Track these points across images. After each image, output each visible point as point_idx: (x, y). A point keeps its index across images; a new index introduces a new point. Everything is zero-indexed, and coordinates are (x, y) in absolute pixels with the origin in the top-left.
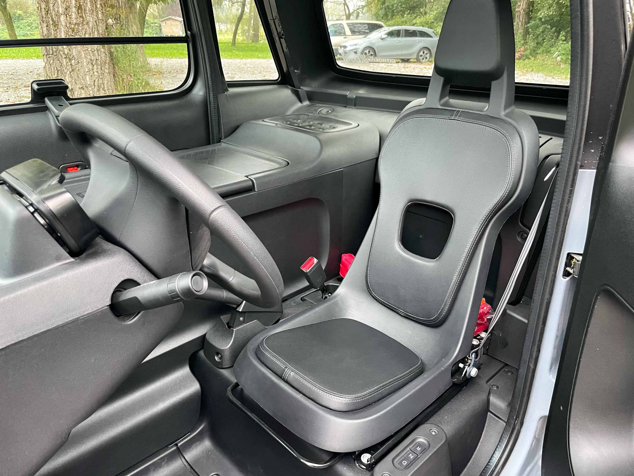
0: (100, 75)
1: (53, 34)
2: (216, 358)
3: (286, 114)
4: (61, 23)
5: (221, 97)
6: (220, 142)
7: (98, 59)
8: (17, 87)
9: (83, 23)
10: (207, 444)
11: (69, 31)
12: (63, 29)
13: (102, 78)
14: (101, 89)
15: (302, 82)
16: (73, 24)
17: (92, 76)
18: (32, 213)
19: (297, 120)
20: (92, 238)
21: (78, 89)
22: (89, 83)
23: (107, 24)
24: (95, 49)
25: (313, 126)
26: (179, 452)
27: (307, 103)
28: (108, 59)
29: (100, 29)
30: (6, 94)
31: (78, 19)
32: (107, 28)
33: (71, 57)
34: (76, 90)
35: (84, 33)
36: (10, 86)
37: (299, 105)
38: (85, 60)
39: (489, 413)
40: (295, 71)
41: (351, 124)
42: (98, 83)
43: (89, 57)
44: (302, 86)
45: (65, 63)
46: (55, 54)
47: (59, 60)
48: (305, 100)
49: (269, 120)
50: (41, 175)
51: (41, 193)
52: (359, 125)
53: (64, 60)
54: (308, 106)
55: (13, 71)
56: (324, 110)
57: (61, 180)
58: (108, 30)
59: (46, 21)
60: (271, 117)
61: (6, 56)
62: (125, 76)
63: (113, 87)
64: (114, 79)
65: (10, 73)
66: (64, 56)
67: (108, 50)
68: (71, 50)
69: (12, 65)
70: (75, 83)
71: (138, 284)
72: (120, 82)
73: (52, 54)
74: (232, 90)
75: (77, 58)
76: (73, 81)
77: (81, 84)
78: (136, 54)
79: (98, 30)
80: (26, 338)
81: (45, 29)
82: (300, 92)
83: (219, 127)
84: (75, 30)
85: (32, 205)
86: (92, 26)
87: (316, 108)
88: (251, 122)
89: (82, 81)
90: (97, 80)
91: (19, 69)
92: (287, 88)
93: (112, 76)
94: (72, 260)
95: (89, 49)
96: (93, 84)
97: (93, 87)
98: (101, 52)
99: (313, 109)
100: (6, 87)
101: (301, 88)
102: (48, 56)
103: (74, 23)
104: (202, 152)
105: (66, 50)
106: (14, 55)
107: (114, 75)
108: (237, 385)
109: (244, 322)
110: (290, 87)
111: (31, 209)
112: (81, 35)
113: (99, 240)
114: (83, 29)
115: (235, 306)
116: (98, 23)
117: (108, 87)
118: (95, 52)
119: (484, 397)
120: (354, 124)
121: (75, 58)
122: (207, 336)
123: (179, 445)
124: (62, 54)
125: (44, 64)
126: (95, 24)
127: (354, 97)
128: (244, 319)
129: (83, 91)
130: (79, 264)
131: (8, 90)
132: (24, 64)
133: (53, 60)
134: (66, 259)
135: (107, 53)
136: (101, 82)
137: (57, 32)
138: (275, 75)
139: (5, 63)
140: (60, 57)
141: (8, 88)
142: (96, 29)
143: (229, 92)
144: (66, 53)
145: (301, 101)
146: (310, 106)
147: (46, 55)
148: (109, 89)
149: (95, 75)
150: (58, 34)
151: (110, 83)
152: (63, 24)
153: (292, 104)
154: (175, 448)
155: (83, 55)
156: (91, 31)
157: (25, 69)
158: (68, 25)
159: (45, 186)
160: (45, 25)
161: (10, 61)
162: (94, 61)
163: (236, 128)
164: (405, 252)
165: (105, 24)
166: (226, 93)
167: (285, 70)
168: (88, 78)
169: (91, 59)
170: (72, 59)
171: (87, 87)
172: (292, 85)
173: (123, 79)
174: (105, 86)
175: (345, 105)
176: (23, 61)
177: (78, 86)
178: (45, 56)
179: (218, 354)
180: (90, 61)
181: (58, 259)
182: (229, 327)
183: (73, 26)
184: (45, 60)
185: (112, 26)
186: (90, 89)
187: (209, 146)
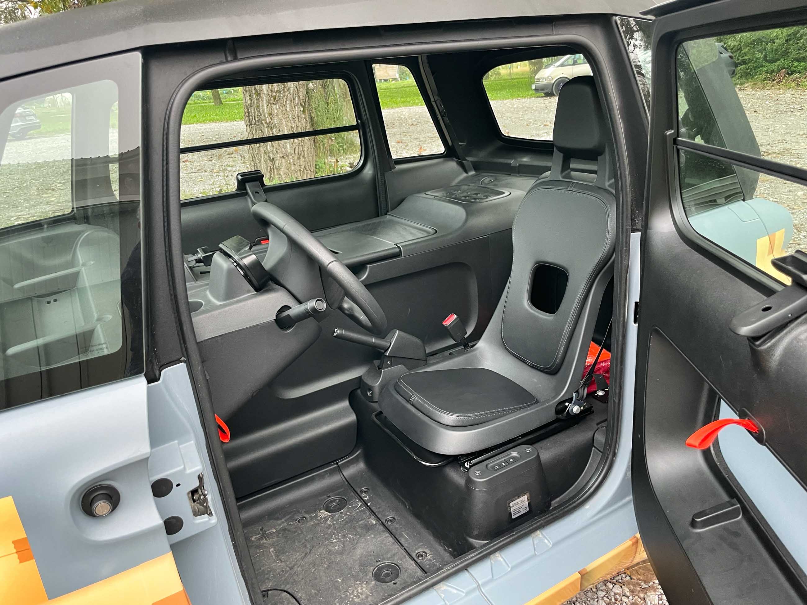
0: (300, 142)
1: (255, 103)
2: (368, 393)
3: (451, 185)
4: (263, 91)
5: (387, 174)
6: (386, 214)
7: (299, 126)
8: (221, 155)
9: (284, 90)
10: (361, 465)
11: (270, 100)
12: (265, 98)
13: (302, 146)
14: (301, 157)
15: (468, 152)
16: (274, 92)
17: (292, 144)
18: (236, 266)
19: (458, 191)
20: (267, 282)
21: (278, 158)
22: (289, 151)
23: (308, 89)
24: (296, 116)
25: (468, 197)
26: (339, 469)
27: (473, 173)
28: (308, 125)
29: (301, 94)
30: (210, 163)
31: (280, 87)
32: (307, 93)
33: (272, 126)
34: (277, 160)
35: (285, 100)
36: (213, 154)
37: (465, 175)
38: (286, 128)
39: (593, 448)
40: (460, 143)
41: (504, 193)
42: (298, 151)
43: (290, 124)
44: (468, 156)
45: (267, 133)
46: (257, 124)
47: (261, 130)
48: (470, 170)
49: (431, 193)
50: (240, 245)
51: (240, 255)
52: (510, 193)
53: (266, 129)
54: (473, 176)
55: (217, 136)
56: (486, 179)
57: (250, 248)
58: (309, 95)
59: (249, 90)
60: (433, 189)
61: (210, 120)
62: (326, 140)
63: (314, 153)
64: (315, 145)
65: (214, 139)
66: (266, 125)
67: (308, 115)
68: (273, 119)
69: (216, 130)
70: (277, 152)
71: (291, 308)
72: (320, 148)
73: (255, 124)
74: (399, 167)
75: (278, 126)
76: (274, 150)
77: (282, 153)
78: (341, 112)
79: (299, 96)
80: (231, 331)
81: (248, 98)
82: (464, 163)
83: (386, 201)
84: (277, 97)
85: (235, 262)
86: (293, 92)
87: (480, 178)
88: (414, 195)
89: (283, 150)
90: (297, 148)
91: (223, 133)
92: (453, 160)
93: (313, 142)
94: (256, 293)
95: (290, 117)
96: (293, 152)
97: (294, 155)
98: (301, 118)
99: (477, 179)
100: (210, 156)
101: (467, 158)
102: (251, 126)
103: (276, 91)
104: (368, 225)
105: (267, 119)
106: (218, 117)
107: (314, 141)
108: (381, 413)
109: (391, 365)
110: (455, 159)
111: (235, 264)
112: (282, 102)
113: (270, 282)
114: (284, 96)
115: (383, 351)
116: (298, 89)
117: (308, 154)
118: (296, 119)
119: (590, 434)
120: (507, 193)
121: (276, 127)
122: (362, 377)
123: (339, 464)
124: (264, 123)
125: (247, 134)
126: (296, 89)
127: (518, 165)
128: (391, 363)
129: (284, 160)
130: (259, 295)
131: (212, 159)
132: (228, 128)
133: (256, 130)
134: (253, 292)
135: (308, 119)
136: (301, 149)
137: (259, 102)
138: (441, 149)
139: (208, 127)
140: (262, 126)
141: (212, 157)
142: (297, 95)
143: (396, 169)
144: (268, 122)
145: (466, 172)
146: (476, 175)
147: (250, 125)
148: (309, 156)
149: (295, 143)
150: (260, 103)
151: (310, 149)
152: (265, 92)
153: (458, 175)
154: (336, 466)
155: (284, 123)
156: (292, 97)
157: (229, 134)
158: (270, 93)
159: (242, 251)
160: (248, 95)
161: (213, 125)
162: (295, 128)
163: (402, 201)
164: (531, 308)
165: (306, 88)
166: (392, 170)
167: (450, 143)
168: (288, 146)
169: (292, 127)
170: (274, 128)
171: (288, 156)
172: (458, 158)
173: (324, 145)
174: (306, 153)
175: (509, 173)
176: (228, 124)
177: (279, 155)
178: (248, 126)
179: (370, 390)
180: (290, 128)
181: (249, 292)
182: (379, 368)
183: (274, 94)
184: (248, 130)
185: (313, 90)
186: (291, 157)
187: (378, 218)
